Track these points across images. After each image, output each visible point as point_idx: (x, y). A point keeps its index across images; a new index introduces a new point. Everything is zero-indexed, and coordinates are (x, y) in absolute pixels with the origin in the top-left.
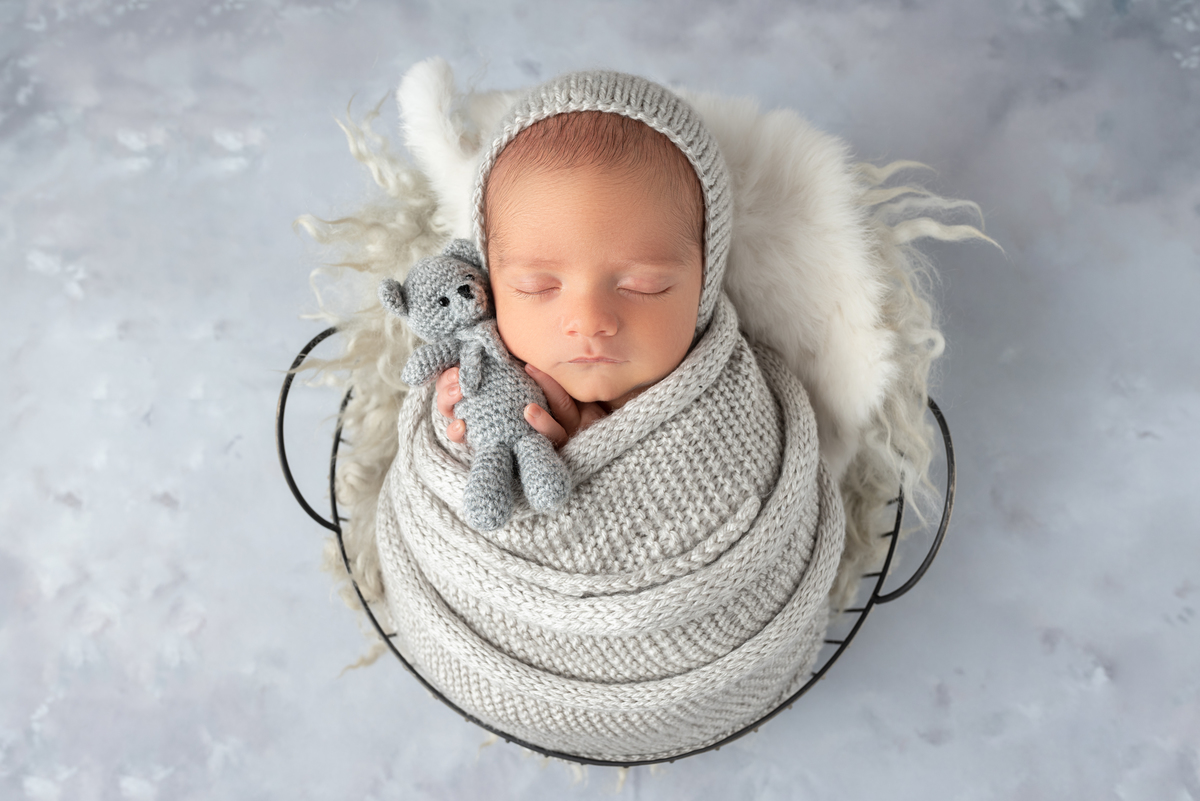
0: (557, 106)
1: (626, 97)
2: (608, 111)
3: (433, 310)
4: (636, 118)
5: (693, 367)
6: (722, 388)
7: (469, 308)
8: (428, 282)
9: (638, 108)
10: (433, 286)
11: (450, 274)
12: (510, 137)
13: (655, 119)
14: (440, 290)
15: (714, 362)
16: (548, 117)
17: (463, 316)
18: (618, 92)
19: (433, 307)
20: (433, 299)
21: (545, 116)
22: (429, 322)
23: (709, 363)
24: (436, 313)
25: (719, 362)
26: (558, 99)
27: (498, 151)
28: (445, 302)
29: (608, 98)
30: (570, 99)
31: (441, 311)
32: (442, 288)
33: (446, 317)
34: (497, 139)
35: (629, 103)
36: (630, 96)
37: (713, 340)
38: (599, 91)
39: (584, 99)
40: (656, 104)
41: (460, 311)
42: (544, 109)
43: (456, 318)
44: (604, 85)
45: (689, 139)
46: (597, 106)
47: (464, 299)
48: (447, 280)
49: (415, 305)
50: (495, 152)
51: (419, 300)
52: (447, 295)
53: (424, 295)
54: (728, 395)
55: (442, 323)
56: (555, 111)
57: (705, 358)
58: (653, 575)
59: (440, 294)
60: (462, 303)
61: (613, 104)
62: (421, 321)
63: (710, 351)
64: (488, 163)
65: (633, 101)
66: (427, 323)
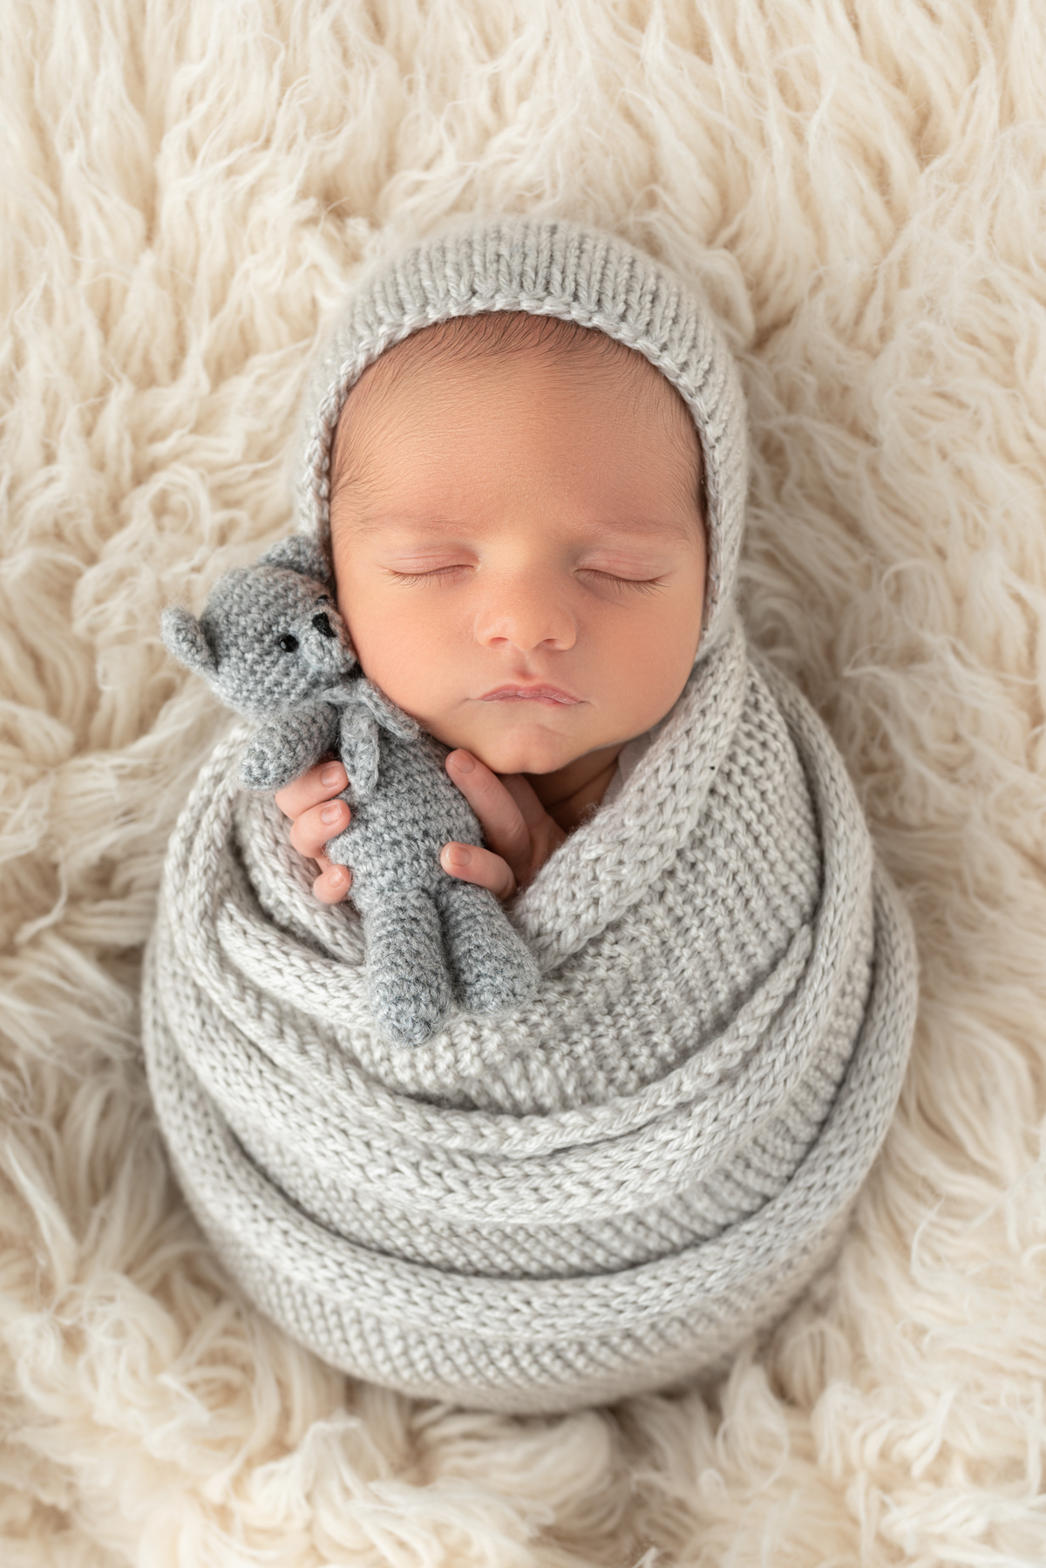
0: (451, 305)
1: (570, 287)
2: (539, 312)
3: (268, 659)
4: (589, 325)
5: (688, 732)
6: (743, 760)
7: (334, 653)
8: (254, 610)
9: (593, 307)
10: (265, 617)
11: (291, 595)
12: (369, 358)
13: (623, 325)
14: (278, 623)
15: (720, 718)
16: (435, 324)
17: (326, 668)
18: (557, 277)
19: (268, 653)
20: (267, 638)
21: (430, 322)
22: (261, 682)
23: (712, 721)
24: (274, 663)
25: (729, 716)
26: (453, 293)
27: (348, 382)
28: (290, 643)
29: (540, 288)
30: (474, 293)
31: (281, 661)
32: (282, 619)
33: (293, 670)
34: (347, 363)
35: (576, 297)
36: (577, 284)
37: (710, 681)
38: (522, 275)
39: (498, 290)
40: (623, 297)
41: (321, 660)
42: (429, 309)
43: (311, 671)
44: (531, 261)
45: (682, 359)
46: (519, 303)
47: (324, 638)
48: (287, 606)
49: (233, 651)
50: (343, 382)
51: (240, 641)
52: (292, 630)
53: (250, 632)
54: (756, 770)
55: (286, 680)
56: (448, 313)
57: (703, 712)
58: (694, 1079)
59: (279, 629)
60: (321, 645)
61: (549, 300)
62: (246, 681)
63: (710, 700)
64: (333, 401)
65: (582, 294)
66: (257, 683)
